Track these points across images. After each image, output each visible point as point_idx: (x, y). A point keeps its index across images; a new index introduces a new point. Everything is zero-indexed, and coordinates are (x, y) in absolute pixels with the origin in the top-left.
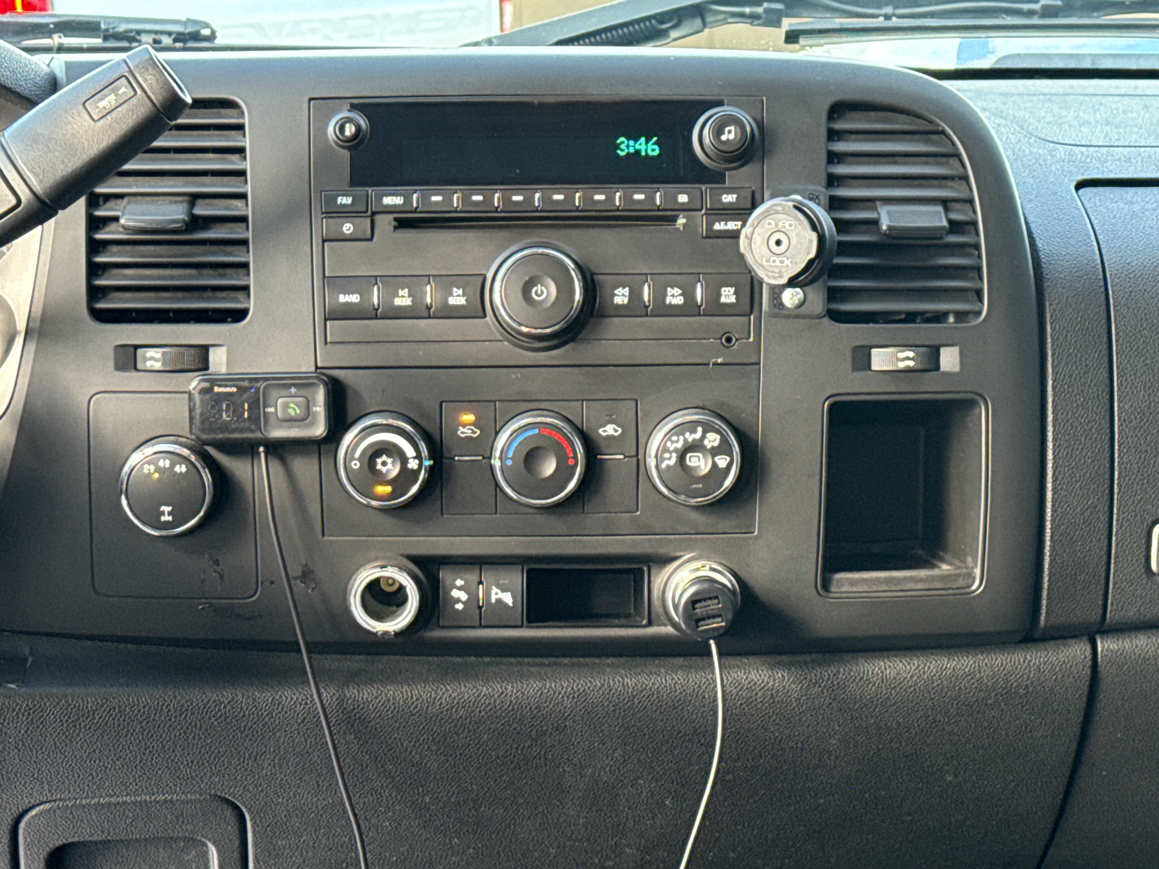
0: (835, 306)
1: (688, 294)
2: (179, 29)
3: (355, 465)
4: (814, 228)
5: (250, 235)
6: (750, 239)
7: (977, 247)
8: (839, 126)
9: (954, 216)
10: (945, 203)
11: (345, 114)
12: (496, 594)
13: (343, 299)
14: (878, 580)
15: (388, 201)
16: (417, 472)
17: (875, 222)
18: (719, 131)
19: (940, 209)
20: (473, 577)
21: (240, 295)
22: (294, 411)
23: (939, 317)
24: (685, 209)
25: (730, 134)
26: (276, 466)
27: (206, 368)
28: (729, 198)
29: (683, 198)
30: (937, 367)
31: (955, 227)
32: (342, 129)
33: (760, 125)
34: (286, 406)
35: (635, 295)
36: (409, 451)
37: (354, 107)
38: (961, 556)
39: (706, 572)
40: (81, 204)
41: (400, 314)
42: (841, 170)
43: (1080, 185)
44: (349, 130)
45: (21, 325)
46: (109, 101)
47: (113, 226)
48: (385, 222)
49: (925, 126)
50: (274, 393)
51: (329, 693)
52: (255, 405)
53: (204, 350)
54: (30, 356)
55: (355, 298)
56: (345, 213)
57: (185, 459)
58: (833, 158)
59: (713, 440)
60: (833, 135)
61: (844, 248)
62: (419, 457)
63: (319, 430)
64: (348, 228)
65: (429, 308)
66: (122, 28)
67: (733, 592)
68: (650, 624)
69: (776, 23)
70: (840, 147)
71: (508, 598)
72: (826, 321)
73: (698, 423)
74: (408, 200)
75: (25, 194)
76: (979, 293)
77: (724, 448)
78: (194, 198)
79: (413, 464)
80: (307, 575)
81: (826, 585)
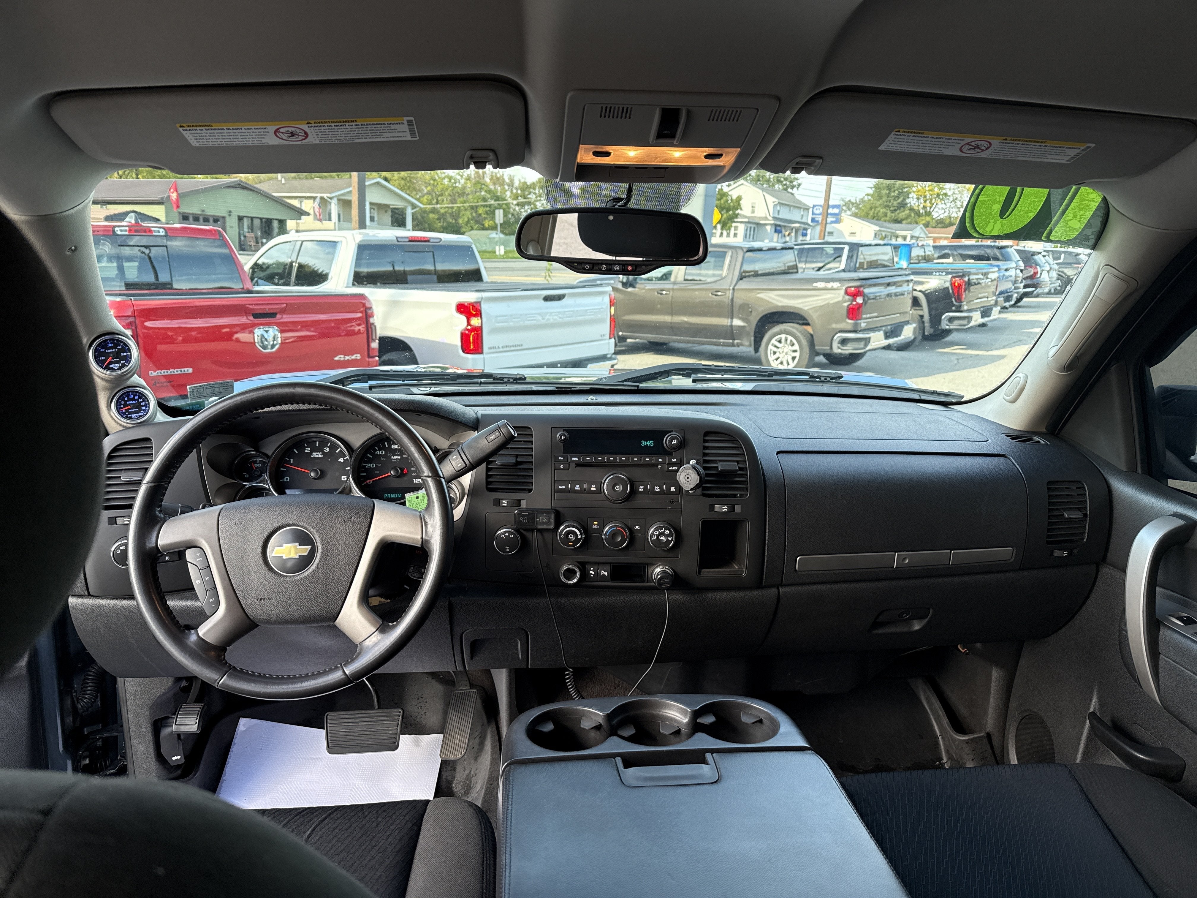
0: (704, 492)
1: (661, 488)
2: (515, 377)
3: (562, 536)
4: (698, 474)
5: (533, 467)
6: (680, 476)
7: (747, 475)
8: (707, 438)
9: (740, 466)
10: (738, 462)
11: (562, 432)
12: (603, 572)
13: (560, 487)
14: (715, 572)
15: (574, 459)
16: (580, 539)
17: (717, 467)
18: (671, 441)
19: (736, 464)
20: (596, 567)
21: (530, 485)
22: (545, 520)
23: (735, 496)
24: (660, 463)
25: (674, 442)
26: (539, 535)
27: (520, 506)
28: (674, 460)
29: (660, 460)
30: (734, 510)
31: (741, 469)
32: (561, 437)
33: (684, 438)
34: (543, 519)
35: (646, 488)
36: (578, 533)
37: (564, 430)
38: (739, 564)
39: (664, 569)
40: (485, 464)
41: (577, 492)
42: (707, 451)
43: (778, 453)
44: (563, 438)
45: (467, 491)
46: (492, 437)
47: (493, 463)
48: (573, 465)
49: (733, 439)
50: (539, 515)
51: (553, 600)
52: (534, 519)
53: (519, 501)
54: (469, 500)
55: (563, 487)
56: (561, 462)
57: (512, 533)
58: (705, 448)
59: (667, 532)
60: (705, 441)
61: (707, 475)
62: (581, 535)
63: (552, 526)
64: (562, 466)
65: (585, 490)
66: (499, 376)
67: (672, 575)
68: (647, 582)
69: (690, 377)
70: (707, 444)
71: (606, 574)
72: (701, 497)
73: (663, 527)
74: (580, 459)
75: (467, 462)
76: (747, 489)
77: (670, 535)
78: (517, 456)
79: (579, 537)
80: (548, 566)
81: (700, 572)
